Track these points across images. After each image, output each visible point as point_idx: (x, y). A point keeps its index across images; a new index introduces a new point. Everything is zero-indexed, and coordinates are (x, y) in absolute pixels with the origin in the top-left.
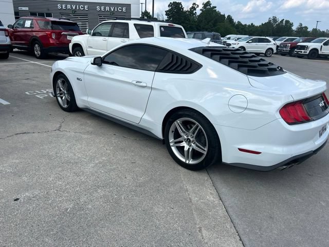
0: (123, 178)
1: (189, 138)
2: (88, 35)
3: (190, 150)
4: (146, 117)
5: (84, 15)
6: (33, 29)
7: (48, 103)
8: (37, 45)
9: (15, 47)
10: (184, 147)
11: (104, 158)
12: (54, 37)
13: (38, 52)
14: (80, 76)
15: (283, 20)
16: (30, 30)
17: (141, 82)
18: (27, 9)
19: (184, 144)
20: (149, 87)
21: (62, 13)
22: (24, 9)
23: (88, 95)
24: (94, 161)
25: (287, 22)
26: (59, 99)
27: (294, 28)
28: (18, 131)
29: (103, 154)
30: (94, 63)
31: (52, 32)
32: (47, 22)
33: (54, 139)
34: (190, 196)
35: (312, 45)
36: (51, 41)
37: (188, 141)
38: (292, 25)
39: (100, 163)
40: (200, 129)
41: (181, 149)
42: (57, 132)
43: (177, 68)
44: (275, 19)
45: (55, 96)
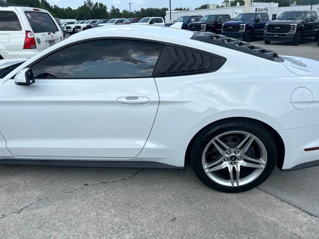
1: (233, 154)
3: (238, 170)
4: (150, 145)
10: (227, 168)
15: (97, 3)
17: (136, 98)
23: (5, 139)
25: (101, 5)
34: (290, 230)
38: (106, 7)
40: (254, 141)
41: (224, 174)
44: (90, 3)
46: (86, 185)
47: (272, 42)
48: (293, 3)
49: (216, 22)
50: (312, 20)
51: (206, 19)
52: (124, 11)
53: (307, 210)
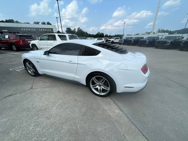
0: (74, 112)
1: (100, 84)
2: (38, 40)
3: (101, 89)
5: (34, 32)
6: (10, 39)
7: (24, 73)
8: (13, 46)
9: (2, 47)
10: (98, 88)
11: (60, 101)
12: (21, 42)
13: (15, 48)
14: (38, 60)
16: (9, 39)
17: (72, 61)
18: (7, 31)
19: (98, 87)
20: (76, 63)
21: (24, 32)
22: (5, 31)
23: (44, 69)
24: (55, 105)
25: (103, 33)
26: (29, 71)
27: (104, 35)
28: (6, 95)
29: (59, 98)
30: (45, 54)
31: (20, 40)
32: (17, 36)
33: (30, 95)
34: (109, 114)
35: (112, 40)
36: (21, 44)
37: (100, 85)
38: (104, 34)
39: (59, 105)
40: (106, 80)
42: (31, 90)
43: (89, 53)
44: (99, 33)
45: (26, 70)
46: (61, 85)
47: (159, 48)
48: (176, 33)
49: (137, 40)
50: (178, 40)
51: (134, 38)
52: (110, 35)
53: (121, 108)
